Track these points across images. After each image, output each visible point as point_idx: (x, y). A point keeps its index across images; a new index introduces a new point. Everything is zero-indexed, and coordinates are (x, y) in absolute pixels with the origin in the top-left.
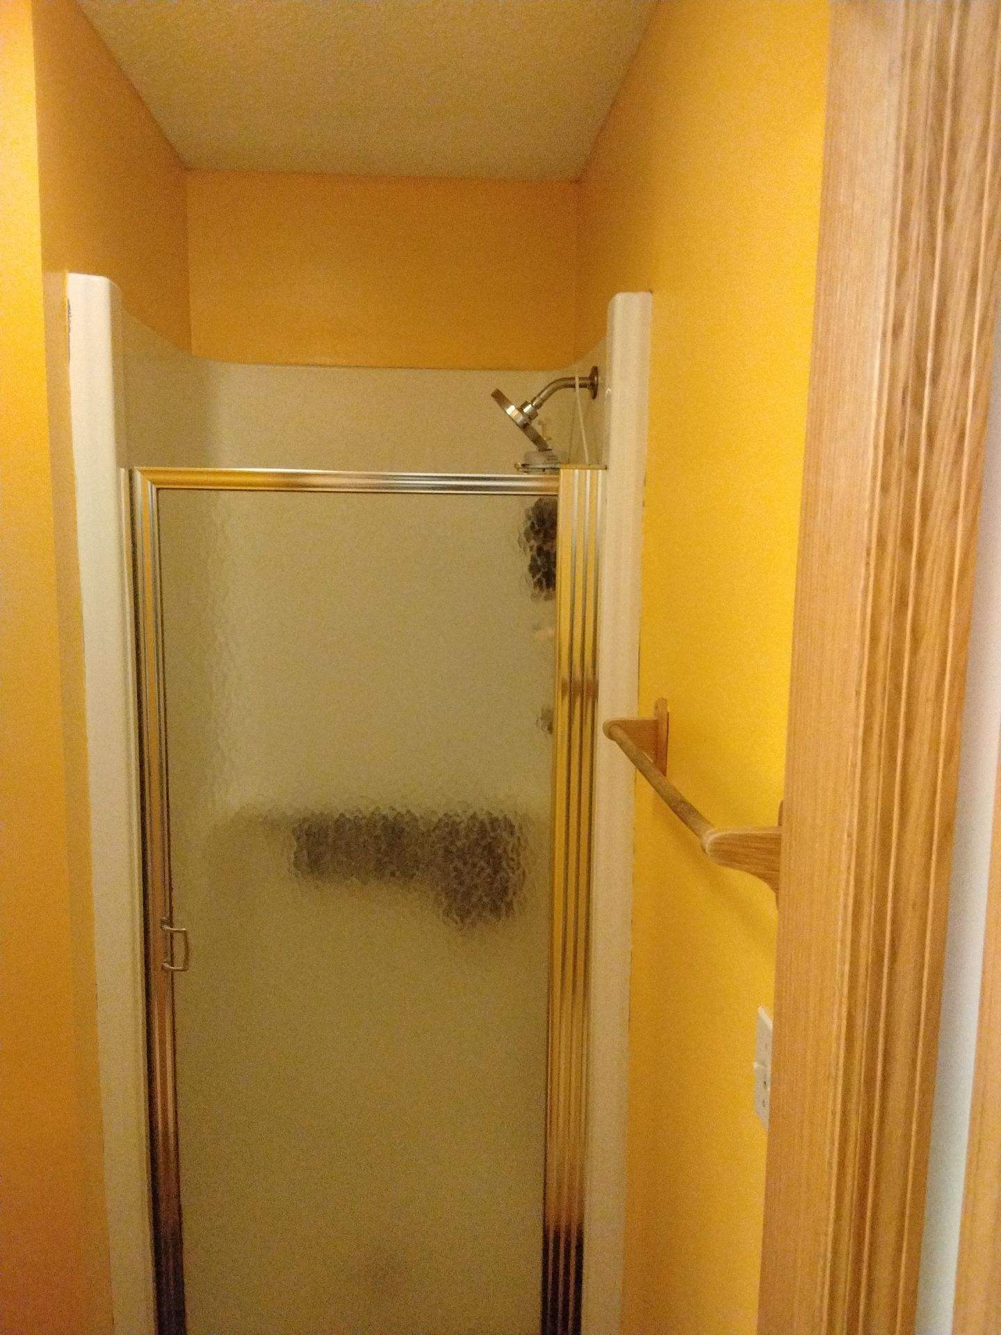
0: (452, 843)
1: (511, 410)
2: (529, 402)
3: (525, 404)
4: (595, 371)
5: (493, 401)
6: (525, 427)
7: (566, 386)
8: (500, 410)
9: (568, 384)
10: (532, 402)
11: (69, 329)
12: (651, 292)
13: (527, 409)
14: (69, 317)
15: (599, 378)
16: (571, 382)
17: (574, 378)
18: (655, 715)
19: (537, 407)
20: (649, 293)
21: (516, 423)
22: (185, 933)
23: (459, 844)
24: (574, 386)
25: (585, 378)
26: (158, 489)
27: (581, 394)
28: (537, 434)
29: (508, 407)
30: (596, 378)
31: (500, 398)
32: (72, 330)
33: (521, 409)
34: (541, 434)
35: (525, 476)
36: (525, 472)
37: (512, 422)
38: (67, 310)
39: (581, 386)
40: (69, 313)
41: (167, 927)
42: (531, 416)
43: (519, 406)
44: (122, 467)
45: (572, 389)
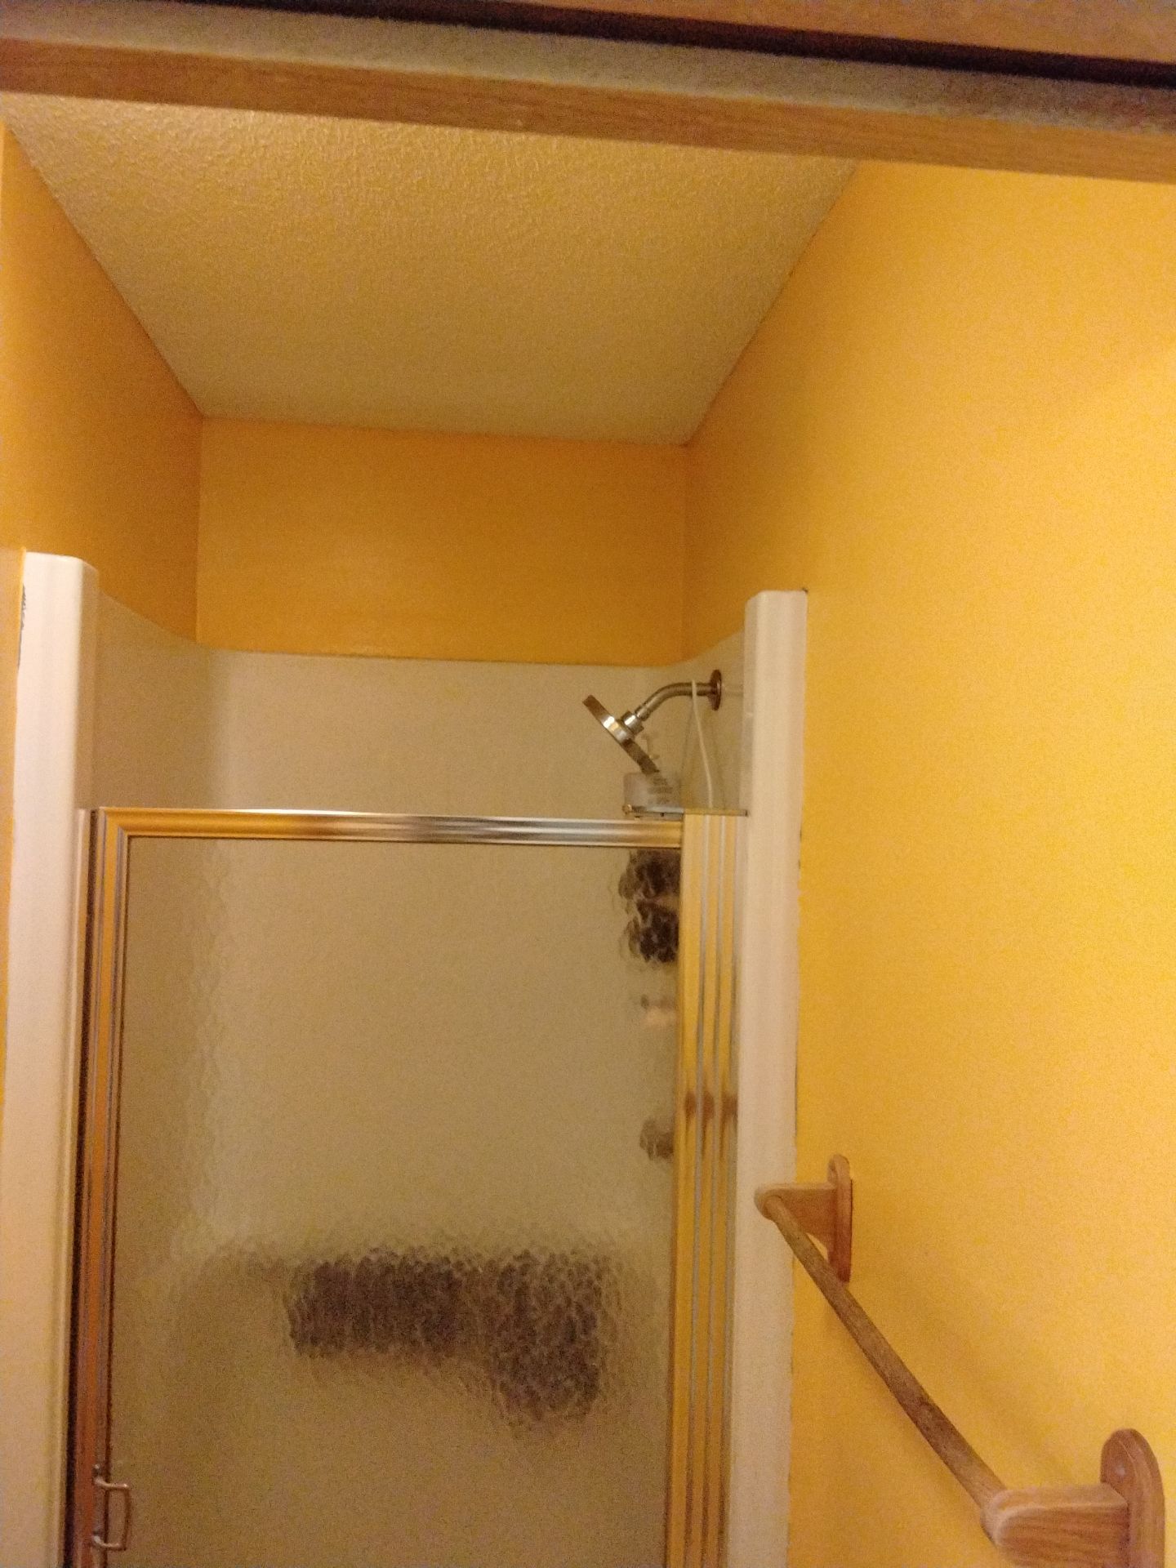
0: (526, 1351)
1: (610, 722)
2: (633, 711)
3: (627, 715)
4: (717, 676)
5: (586, 711)
6: (627, 744)
7: (680, 694)
8: (596, 722)
9: (680, 690)
10: (636, 712)
11: (22, 626)
12: (806, 591)
13: (629, 721)
14: (23, 609)
15: (723, 685)
16: (687, 689)
17: (689, 684)
18: (830, 1180)
19: (643, 719)
20: (804, 592)
21: (616, 739)
22: (126, 1492)
23: (535, 1353)
24: (690, 694)
25: (704, 685)
26: (130, 838)
27: (700, 703)
28: (642, 752)
29: (605, 719)
30: (718, 685)
31: (595, 707)
32: (24, 628)
33: (621, 721)
34: (646, 752)
35: (637, 821)
36: (637, 817)
37: (611, 738)
38: (20, 601)
39: (700, 694)
40: (23, 604)
41: (100, 1481)
42: (634, 730)
43: (619, 717)
44: (81, 808)
45: (686, 698)
